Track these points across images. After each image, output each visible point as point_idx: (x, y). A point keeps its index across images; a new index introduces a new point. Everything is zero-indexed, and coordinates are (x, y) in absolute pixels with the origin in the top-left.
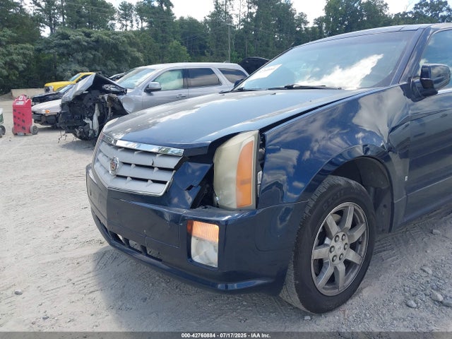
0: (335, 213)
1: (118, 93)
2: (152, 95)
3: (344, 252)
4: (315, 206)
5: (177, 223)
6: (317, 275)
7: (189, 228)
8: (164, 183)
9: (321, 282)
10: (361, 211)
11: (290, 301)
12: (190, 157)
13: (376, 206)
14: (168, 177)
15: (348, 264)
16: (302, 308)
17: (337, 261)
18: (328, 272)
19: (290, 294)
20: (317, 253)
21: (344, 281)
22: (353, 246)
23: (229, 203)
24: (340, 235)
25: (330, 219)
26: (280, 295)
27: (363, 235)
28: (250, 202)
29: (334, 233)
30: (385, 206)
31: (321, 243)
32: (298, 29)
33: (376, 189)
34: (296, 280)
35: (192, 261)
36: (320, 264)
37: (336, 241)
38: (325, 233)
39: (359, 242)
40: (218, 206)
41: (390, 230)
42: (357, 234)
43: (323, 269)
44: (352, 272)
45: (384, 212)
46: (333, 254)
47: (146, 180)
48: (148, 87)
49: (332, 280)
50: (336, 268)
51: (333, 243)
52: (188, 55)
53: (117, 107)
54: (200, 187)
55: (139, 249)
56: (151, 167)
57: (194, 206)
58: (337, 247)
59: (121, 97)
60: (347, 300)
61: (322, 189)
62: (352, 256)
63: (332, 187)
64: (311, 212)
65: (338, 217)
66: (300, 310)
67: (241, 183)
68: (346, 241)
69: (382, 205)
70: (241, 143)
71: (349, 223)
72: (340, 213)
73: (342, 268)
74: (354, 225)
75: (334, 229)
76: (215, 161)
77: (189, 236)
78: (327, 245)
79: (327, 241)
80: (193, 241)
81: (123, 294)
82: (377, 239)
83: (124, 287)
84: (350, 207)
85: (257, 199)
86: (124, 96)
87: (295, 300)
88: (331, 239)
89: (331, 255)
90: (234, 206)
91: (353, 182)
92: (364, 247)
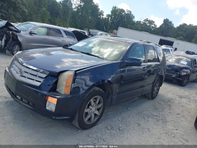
0: (94, 98)
1: (16, 32)
2: (32, 35)
3: (95, 111)
4: (88, 96)
5: (43, 96)
6: (85, 117)
7: (47, 98)
8: (40, 82)
9: (86, 120)
10: (102, 99)
11: (75, 125)
12: (51, 75)
13: (107, 98)
14: (42, 80)
15: (95, 115)
16: (79, 127)
17: (92, 114)
18: (89, 117)
19: (76, 123)
20: (86, 110)
21: (93, 120)
22: (98, 110)
23: (62, 92)
24: (94, 105)
25: (92, 101)
26: (72, 123)
27: (102, 106)
28: (68, 93)
29: (92, 105)
30: (110, 98)
31: (88, 107)
32: (99, 17)
33: (108, 92)
34: (78, 118)
35: (46, 109)
36: (87, 114)
37: (93, 107)
38: (90, 104)
39: (100, 108)
40: (57, 92)
41: (110, 106)
42: (100, 106)
43: (87, 116)
44: (96, 118)
45: (109, 100)
46: (91, 111)
47: (33, 80)
48: (31, 32)
49: (90, 119)
50: (91, 116)
51: (92, 108)
52: (50, 16)
53: (15, 38)
54: (52, 86)
55: (27, 103)
56: (36, 76)
57: (49, 91)
58: (93, 109)
59: (18, 34)
60: (93, 126)
61: (91, 91)
62: (97, 112)
63: (94, 90)
64: (86, 97)
65: (95, 100)
66: (78, 128)
67: (67, 86)
68: (96, 108)
69: (109, 97)
70: (69, 74)
71: (97, 102)
72: (96, 98)
73: (93, 116)
74: (99, 103)
75: (93, 103)
76: (59, 78)
77: (46, 101)
78: (90, 108)
79: (90, 107)
80: (47, 103)
81: (15, 118)
82: (106, 108)
83: (16, 115)
84: (99, 97)
85: (71, 92)
86: (19, 34)
87: (77, 124)
88: (91, 106)
89: (91, 112)
90: (63, 93)
91: (101, 90)
92: (101, 110)
